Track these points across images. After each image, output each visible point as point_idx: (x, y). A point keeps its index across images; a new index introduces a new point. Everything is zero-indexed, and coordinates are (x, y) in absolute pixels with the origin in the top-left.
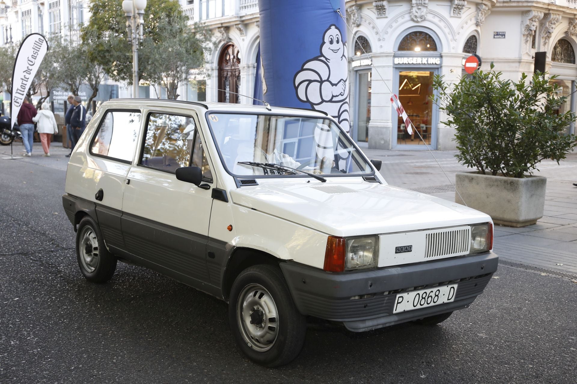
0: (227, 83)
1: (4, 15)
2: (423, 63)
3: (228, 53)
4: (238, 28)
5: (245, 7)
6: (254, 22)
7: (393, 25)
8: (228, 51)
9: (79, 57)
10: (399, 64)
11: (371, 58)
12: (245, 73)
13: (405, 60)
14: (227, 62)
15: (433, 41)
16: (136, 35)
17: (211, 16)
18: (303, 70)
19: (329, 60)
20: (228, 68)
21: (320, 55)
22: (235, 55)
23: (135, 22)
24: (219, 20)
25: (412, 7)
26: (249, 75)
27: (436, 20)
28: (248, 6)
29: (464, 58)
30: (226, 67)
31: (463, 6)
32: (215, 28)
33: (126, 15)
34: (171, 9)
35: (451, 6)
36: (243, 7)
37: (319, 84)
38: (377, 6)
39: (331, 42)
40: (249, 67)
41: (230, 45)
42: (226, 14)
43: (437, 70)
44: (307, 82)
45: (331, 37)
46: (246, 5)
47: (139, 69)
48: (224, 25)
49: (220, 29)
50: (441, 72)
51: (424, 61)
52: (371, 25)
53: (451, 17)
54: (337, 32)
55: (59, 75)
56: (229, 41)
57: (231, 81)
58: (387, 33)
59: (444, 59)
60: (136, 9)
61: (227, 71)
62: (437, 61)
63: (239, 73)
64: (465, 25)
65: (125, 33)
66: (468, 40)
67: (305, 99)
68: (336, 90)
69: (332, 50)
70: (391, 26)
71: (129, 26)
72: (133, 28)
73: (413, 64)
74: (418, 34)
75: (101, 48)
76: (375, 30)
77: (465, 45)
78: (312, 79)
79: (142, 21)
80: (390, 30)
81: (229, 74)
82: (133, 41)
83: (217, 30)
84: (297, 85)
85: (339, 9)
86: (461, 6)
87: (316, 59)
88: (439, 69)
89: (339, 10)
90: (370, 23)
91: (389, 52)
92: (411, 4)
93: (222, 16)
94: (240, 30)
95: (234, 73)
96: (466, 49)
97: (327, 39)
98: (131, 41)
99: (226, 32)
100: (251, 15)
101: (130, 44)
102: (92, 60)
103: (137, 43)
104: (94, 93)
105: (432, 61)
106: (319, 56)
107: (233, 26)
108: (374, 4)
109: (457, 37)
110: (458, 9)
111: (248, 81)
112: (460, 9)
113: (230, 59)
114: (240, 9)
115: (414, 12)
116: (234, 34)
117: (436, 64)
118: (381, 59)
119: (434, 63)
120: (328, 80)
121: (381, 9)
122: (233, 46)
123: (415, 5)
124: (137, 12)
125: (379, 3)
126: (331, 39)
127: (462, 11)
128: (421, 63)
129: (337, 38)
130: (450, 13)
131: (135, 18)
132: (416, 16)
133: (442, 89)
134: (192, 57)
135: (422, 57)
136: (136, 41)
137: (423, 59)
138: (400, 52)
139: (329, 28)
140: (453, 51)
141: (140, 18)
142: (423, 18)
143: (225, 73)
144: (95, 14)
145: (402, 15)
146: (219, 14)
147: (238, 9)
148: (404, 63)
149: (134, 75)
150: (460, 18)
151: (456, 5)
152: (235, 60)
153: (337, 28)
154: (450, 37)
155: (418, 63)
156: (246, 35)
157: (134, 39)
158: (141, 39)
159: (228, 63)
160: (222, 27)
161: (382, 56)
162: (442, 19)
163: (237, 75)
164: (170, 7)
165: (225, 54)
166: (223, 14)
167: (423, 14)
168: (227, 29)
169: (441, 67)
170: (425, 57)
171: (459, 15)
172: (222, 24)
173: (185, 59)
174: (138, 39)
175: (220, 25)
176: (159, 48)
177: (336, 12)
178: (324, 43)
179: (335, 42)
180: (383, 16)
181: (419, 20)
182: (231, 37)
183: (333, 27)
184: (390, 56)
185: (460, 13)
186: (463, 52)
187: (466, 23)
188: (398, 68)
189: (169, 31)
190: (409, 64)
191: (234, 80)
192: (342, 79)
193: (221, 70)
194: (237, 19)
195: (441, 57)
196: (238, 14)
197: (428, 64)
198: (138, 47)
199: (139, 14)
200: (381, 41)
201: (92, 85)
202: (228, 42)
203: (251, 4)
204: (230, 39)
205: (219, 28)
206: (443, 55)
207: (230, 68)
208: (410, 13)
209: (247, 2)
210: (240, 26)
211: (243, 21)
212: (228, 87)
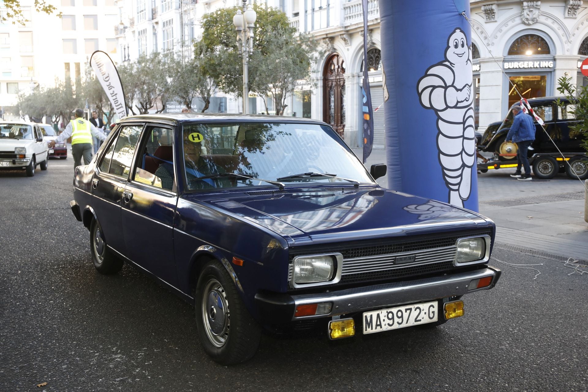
0: (332, 93)
1: (122, 35)
2: (535, 67)
3: (333, 63)
4: (342, 39)
5: (350, 17)
6: (358, 32)
7: (502, 29)
8: (332, 61)
9: (192, 71)
10: (509, 68)
11: (479, 63)
12: (350, 83)
13: (515, 65)
14: (332, 71)
15: (546, 43)
16: (246, 48)
17: (316, 27)
18: (426, 75)
19: (454, 64)
20: (332, 78)
21: (444, 59)
22: (340, 64)
23: (245, 36)
24: (324, 31)
25: (523, 9)
26: (353, 84)
27: (549, 22)
28: (352, 16)
29: (579, 60)
30: (331, 77)
31: (579, 6)
32: (320, 39)
33: (236, 29)
34: (279, 22)
35: (565, 7)
36: (347, 17)
37: (444, 90)
38: (486, 11)
39: (456, 46)
40: (353, 76)
41: (335, 55)
42: (330, 25)
43: (549, 74)
44: (431, 88)
45: (456, 41)
46: (351, 15)
47: (249, 81)
48: (329, 36)
49: (324, 40)
50: (554, 75)
51: (536, 64)
52: (480, 30)
53: (565, 18)
54: (462, 35)
55: (174, 89)
56: (333, 51)
57: (336, 91)
58: (496, 37)
59: (558, 62)
60: (246, 23)
61: (332, 81)
62: (550, 64)
63: (344, 83)
64: (580, 26)
65: (235, 47)
66: (584, 41)
67: (429, 106)
68: (461, 96)
69: (457, 54)
70: (500, 31)
71: (240, 40)
72: (243, 42)
73: (524, 68)
74: (530, 37)
75: (212, 62)
76: (483, 35)
77: (581, 47)
78: (437, 85)
79: (252, 34)
80: (499, 35)
81: (334, 83)
82: (243, 54)
83: (322, 41)
84: (420, 91)
85: (464, 11)
86: (576, 6)
87: (440, 64)
88: (553, 72)
89: (464, 13)
90: (478, 28)
91: (498, 56)
92: (523, 6)
93: (327, 27)
94: (345, 40)
95: (339, 83)
96: (581, 51)
97: (452, 43)
98: (240, 54)
99: (330, 42)
100: (355, 25)
101: (240, 57)
102: (204, 73)
103: (247, 56)
104: (206, 105)
105: (544, 64)
106: (443, 61)
107: (338, 36)
108: (483, 8)
109: (572, 39)
110: (573, 10)
111: (352, 90)
112: (575, 9)
113: (334, 69)
114: (345, 19)
115: (525, 15)
116: (339, 45)
117: (549, 67)
118: (489, 64)
119: (547, 66)
120: (452, 86)
121: (489, 13)
122: (338, 56)
123: (526, 8)
124: (247, 26)
125: (488, 7)
126: (456, 42)
127: (578, 11)
128: (532, 67)
129: (462, 41)
130: (564, 14)
131: (245, 31)
132: (527, 19)
133: (569, 92)
134: (299, 68)
135: (534, 60)
136: (246, 54)
137: (535, 62)
138: (510, 57)
139: (454, 32)
140: (567, 54)
141: (250, 32)
142: (535, 21)
143: (330, 83)
144: (207, 30)
145: (512, 19)
146: (324, 25)
147: (343, 19)
148: (515, 67)
149: (244, 87)
150: (576, 18)
151: (572, 5)
152: (340, 70)
153: (461, 31)
154: (564, 39)
155: (529, 67)
156: (351, 45)
157: (244, 52)
158: (251, 52)
159: (332, 73)
160: (327, 38)
161: (491, 61)
162: (555, 20)
163: (342, 84)
164: (278, 20)
165: (330, 64)
166: (328, 25)
167: (534, 16)
168: (332, 39)
169: (554, 70)
170: (537, 60)
171: (574, 15)
172: (327, 34)
173: (292, 69)
174: (248, 52)
175: (325, 36)
176: (267, 60)
177: (461, 15)
178: (448, 47)
179: (460, 46)
180: (492, 20)
181: (531, 22)
182: (336, 47)
183: (458, 31)
184: (500, 61)
185: (575, 13)
186: (578, 54)
187: (582, 24)
188: (509, 73)
189: (275, 44)
190: (519, 68)
191: (339, 89)
192: (467, 84)
193: (325, 80)
194: (342, 29)
195: (554, 60)
196: (343, 24)
197: (540, 68)
198: (248, 59)
199: (249, 28)
200: (490, 46)
201: (204, 98)
202: (332, 53)
203: (356, 13)
204: (335, 49)
205: (324, 38)
206: (556, 57)
207: (335, 78)
208: (521, 16)
209: (351, 12)
210: (345, 36)
211: (347, 31)
212: (333, 96)
